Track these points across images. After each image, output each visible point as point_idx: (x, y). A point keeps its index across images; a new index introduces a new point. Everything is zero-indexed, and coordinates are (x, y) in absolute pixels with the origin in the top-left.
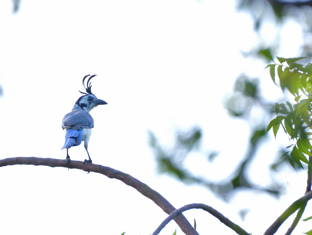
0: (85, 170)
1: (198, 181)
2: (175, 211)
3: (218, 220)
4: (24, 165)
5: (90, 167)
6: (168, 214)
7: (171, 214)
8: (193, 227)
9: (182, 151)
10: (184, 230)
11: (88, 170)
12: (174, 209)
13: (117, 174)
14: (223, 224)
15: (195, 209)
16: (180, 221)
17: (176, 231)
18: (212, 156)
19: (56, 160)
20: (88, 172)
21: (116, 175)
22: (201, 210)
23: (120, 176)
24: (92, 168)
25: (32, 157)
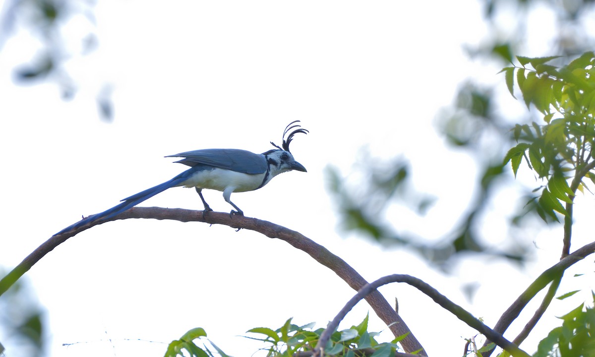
0: (233, 226)
1: (402, 241)
2: (366, 286)
3: (430, 300)
4: (141, 219)
5: (240, 221)
6: (357, 290)
7: (360, 290)
8: (395, 309)
9: (378, 197)
10: (380, 315)
11: (238, 226)
12: (365, 282)
13: (280, 232)
14: (438, 305)
15: (396, 283)
16: (374, 301)
17: (368, 316)
18: (423, 205)
19: (190, 212)
20: (237, 229)
21: (279, 234)
22: (405, 285)
23: (285, 234)
24: (243, 223)
25: (154, 208)
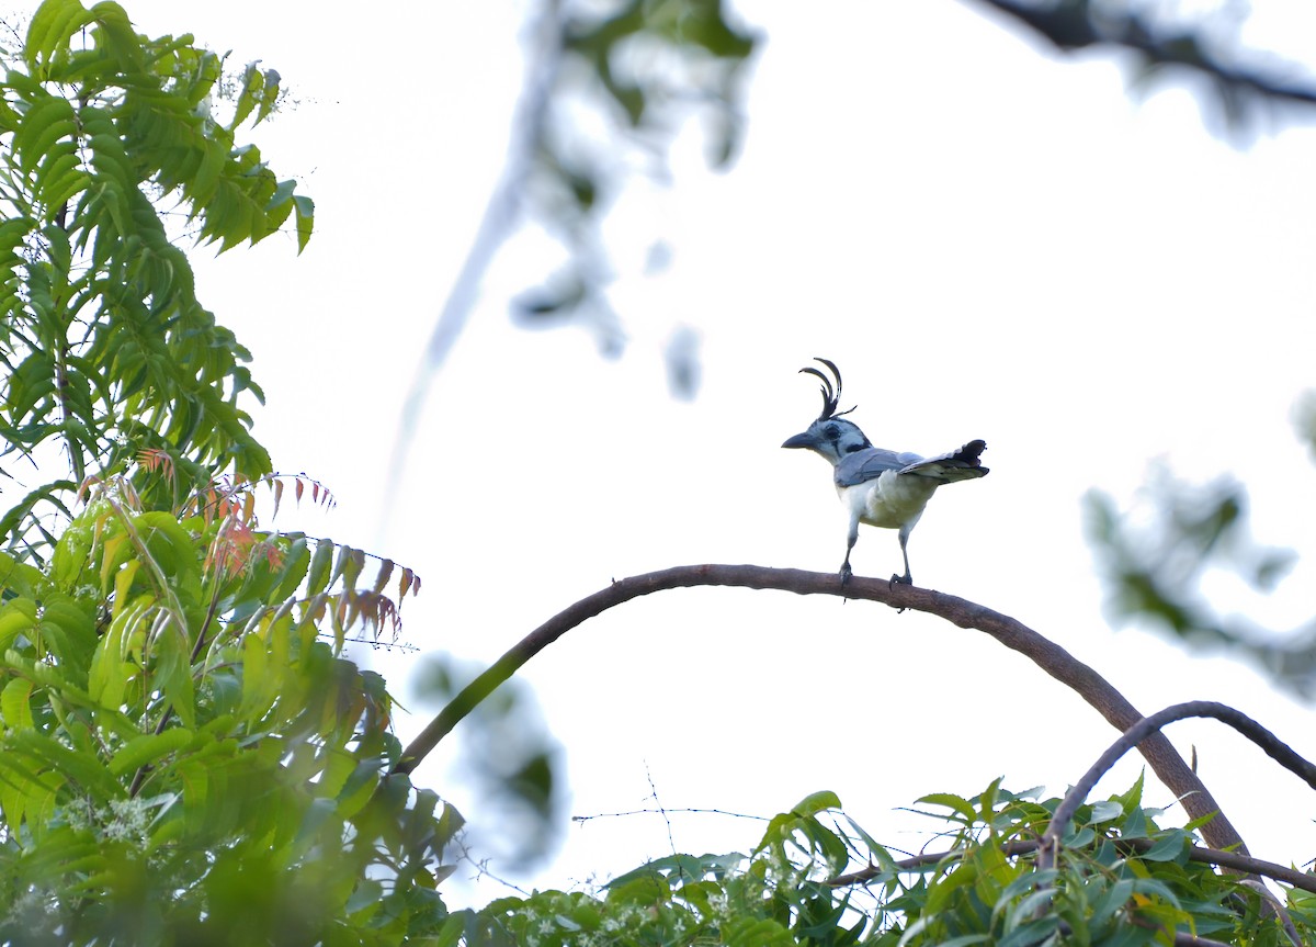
0: (893, 604)
1: (1226, 638)
2: (1141, 722)
3: (1260, 751)
4: (722, 588)
5: (906, 595)
6: (1122, 729)
7: (1130, 730)
8: (1190, 767)
9: (1185, 553)
10: (1164, 777)
11: (901, 605)
12: (1138, 716)
13: (980, 617)
14: (1274, 762)
15: (1197, 718)
16: (1153, 751)
17: (1141, 780)
18: (1268, 571)
19: (813, 575)
20: (899, 610)
21: (979, 621)
22: (1213, 722)
23: (989, 622)
24: (912, 599)
25: (746, 566)
